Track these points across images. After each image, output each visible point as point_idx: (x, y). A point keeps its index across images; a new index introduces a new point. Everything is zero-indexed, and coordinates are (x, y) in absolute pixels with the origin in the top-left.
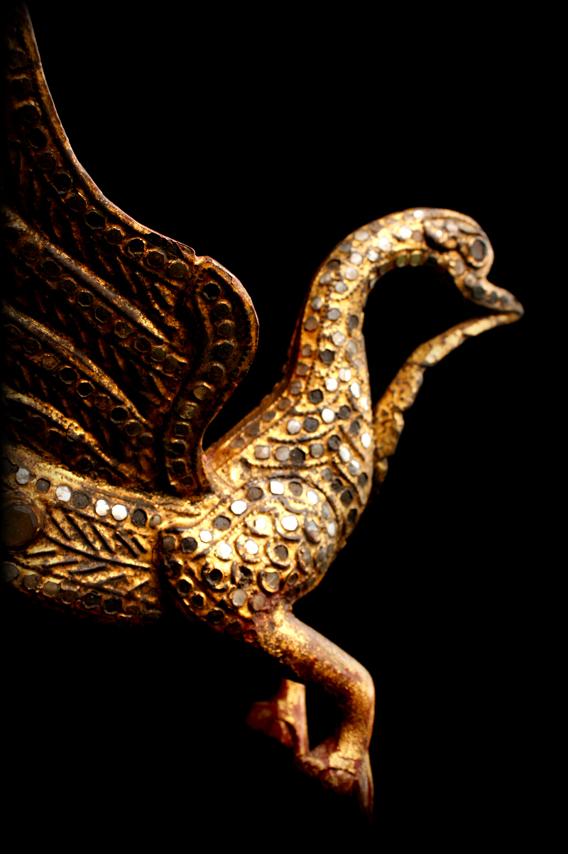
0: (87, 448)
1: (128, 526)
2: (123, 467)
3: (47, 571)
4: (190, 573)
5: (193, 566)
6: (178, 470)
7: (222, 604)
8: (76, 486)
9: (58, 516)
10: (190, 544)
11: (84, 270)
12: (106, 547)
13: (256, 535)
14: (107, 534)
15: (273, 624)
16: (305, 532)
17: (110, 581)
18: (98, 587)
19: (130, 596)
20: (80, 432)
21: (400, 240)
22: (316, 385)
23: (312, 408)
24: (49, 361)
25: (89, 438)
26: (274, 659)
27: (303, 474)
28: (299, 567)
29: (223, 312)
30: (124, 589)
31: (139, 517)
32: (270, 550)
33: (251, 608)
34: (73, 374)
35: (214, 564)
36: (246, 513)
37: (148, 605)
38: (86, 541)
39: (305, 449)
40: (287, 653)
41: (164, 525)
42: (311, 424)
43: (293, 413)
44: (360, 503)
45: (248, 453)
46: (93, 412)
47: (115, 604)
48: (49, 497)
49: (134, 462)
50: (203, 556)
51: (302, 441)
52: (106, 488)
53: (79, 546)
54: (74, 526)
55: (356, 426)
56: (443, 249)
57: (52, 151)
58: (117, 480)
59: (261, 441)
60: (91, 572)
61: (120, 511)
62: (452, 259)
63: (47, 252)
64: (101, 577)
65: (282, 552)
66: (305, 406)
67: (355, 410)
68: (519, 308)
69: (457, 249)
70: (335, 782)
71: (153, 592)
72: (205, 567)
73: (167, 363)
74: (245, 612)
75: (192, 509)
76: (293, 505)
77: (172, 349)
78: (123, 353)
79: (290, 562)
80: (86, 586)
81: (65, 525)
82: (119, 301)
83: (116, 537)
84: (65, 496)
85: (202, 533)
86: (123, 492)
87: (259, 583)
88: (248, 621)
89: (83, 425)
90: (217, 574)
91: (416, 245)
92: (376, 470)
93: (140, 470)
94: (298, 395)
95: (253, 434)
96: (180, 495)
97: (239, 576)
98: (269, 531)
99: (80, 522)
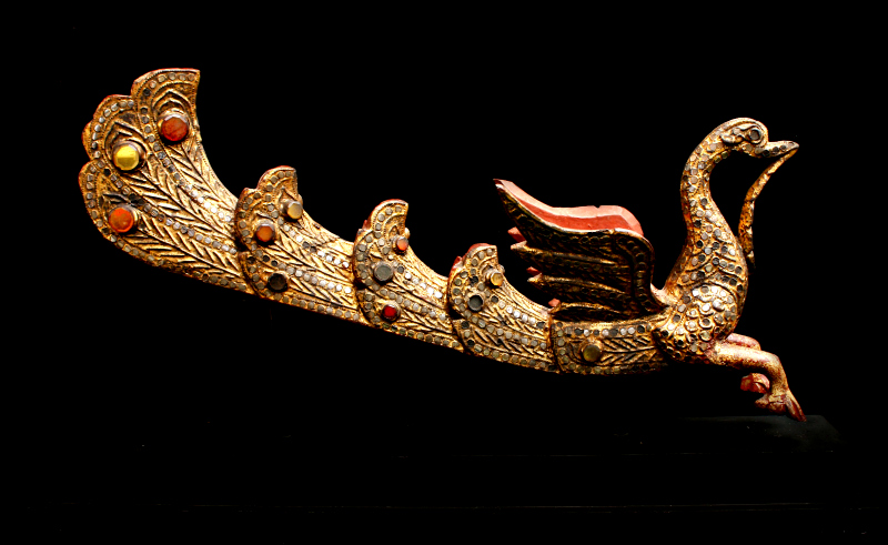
0: (607, 311)
1: (637, 335)
2: (626, 312)
3: (612, 365)
4: (670, 345)
5: (670, 342)
6: (648, 305)
7: (688, 353)
8: (609, 328)
9: (608, 343)
10: (665, 333)
11: (571, 255)
12: (632, 346)
13: (692, 318)
14: (630, 341)
15: (716, 353)
16: (715, 308)
17: (640, 358)
18: (636, 363)
19: (651, 361)
20: (601, 307)
21: (711, 152)
22: (698, 239)
23: (699, 250)
24: (575, 289)
25: (606, 308)
26: (722, 366)
27: (707, 281)
28: (717, 324)
29: (632, 245)
30: (647, 360)
31: (641, 330)
32: (701, 323)
33: (701, 350)
34: (587, 290)
35: (678, 338)
36: (685, 310)
37: (660, 362)
38: (623, 348)
39: (703, 270)
40: (728, 362)
41: (653, 328)
42: (702, 258)
43: (692, 256)
44: (742, 281)
45: (680, 282)
46: (602, 298)
47: (646, 366)
48: (600, 336)
49: (629, 308)
50: (672, 336)
51: (700, 267)
52: (622, 323)
53: (621, 350)
54: (615, 343)
55: (724, 249)
56: (736, 144)
57: (538, 226)
58: (626, 318)
59: (683, 274)
60: (630, 358)
61: (632, 330)
62: (744, 146)
63: (554, 256)
64: (636, 359)
65: (707, 322)
66: (696, 250)
67: (721, 242)
68: (796, 145)
69: (743, 140)
70: (774, 408)
71: (660, 356)
72: (674, 341)
73: (621, 270)
74: (699, 353)
75: (662, 317)
76: (705, 299)
77: (620, 265)
78: (602, 275)
79: (712, 324)
80: (631, 364)
81: (612, 345)
82: (590, 259)
83: (635, 341)
84: (607, 333)
85: (669, 326)
86: (630, 322)
87: (700, 338)
88: (703, 356)
89: (601, 304)
90: (680, 342)
91: (721, 150)
92: (747, 260)
93: (632, 310)
94: (692, 246)
95: (679, 272)
96: (655, 313)
97: (690, 339)
98: (698, 315)
99: (617, 341)
